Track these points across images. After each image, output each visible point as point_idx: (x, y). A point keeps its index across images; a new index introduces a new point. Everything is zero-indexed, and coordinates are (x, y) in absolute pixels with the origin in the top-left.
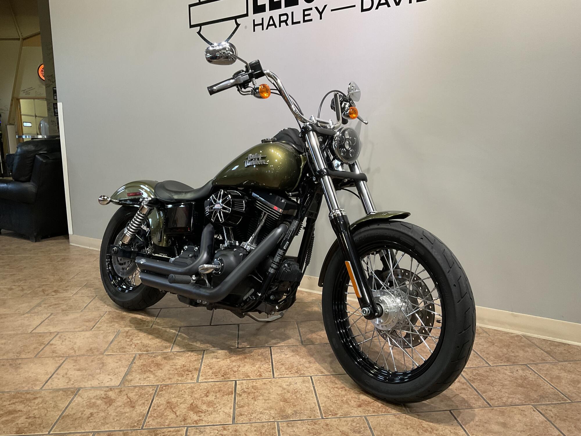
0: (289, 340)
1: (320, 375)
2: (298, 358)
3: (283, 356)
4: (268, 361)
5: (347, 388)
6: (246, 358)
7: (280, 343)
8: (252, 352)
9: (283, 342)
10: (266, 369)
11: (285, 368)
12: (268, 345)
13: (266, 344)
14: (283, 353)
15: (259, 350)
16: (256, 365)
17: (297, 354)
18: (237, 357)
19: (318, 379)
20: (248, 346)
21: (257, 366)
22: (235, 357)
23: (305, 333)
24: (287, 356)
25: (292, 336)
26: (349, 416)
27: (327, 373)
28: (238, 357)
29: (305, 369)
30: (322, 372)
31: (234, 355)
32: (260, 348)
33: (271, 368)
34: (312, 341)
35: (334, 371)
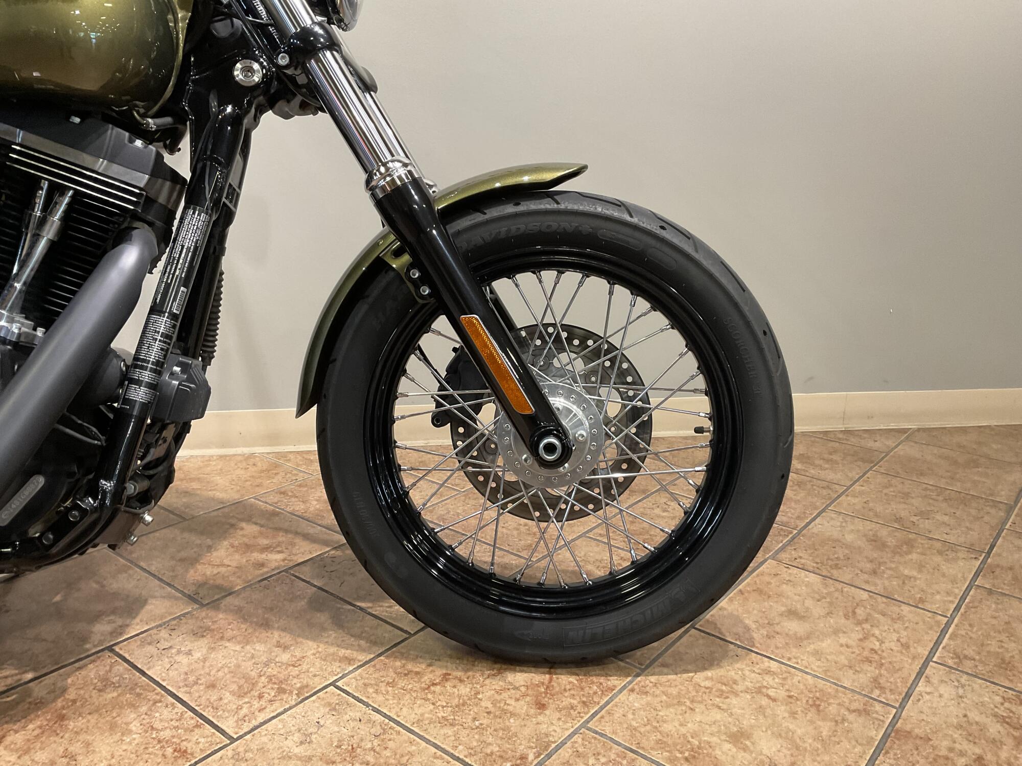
0: (148, 607)
1: (351, 668)
2: (238, 648)
3: (184, 660)
4: (152, 696)
5: (459, 674)
6: (62, 718)
7: (127, 626)
8: (64, 690)
9: (137, 620)
10: (174, 723)
11: (233, 693)
12: (95, 646)
13: (88, 646)
14: (174, 651)
15: (83, 672)
16: (127, 724)
17: (222, 638)
18: (24, 728)
19: (361, 683)
20: (30, 676)
21: (135, 726)
22: (16, 732)
23: (173, 571)
24: (197, 655)
25: (144, 593)
26: (553, 746)
27: (363, 657)
28: (31, 726)
29: (295, 671)
30: (350, 661)
31: (10, 726)
32: (77, 665)
33: (190, 713)
34: (219, 588)
35: (374, 643)
